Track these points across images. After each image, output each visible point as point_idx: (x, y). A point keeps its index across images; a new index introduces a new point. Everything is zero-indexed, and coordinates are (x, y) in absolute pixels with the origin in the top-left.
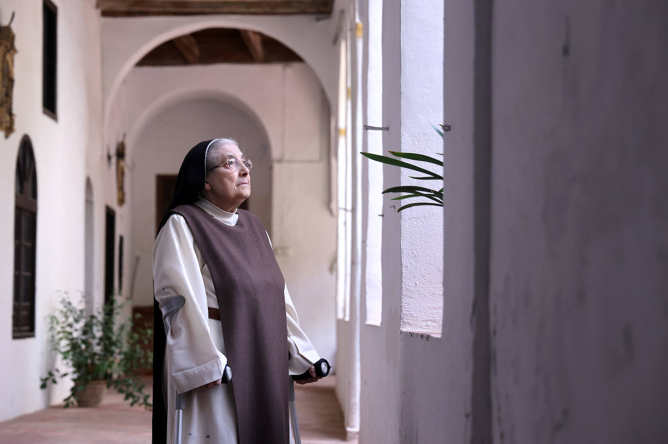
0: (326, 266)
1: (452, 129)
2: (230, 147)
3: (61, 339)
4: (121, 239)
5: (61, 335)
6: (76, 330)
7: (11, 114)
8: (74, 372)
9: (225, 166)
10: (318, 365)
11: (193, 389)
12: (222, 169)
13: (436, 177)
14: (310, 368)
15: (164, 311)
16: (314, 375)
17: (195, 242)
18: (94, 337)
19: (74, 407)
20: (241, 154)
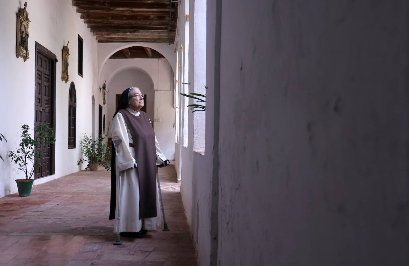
0: (172, 125)
1: (208, 88)
2: (137, 90)
3: (84, 149)
4: (104, 115)
5: (84, 147)
6: (89, 146)
7: (67, 75)
8: (88, 160)
9: (135, 96)
10: (166, 162)
11: (125, 169)
12: (134, 97)
13: (204, 101)
14: (163, 163)
15: (115, 145)
16: (164, 165)
17: (125, 121)
18: (95, 148)
19: (89, 171)
20: (141, 92)
